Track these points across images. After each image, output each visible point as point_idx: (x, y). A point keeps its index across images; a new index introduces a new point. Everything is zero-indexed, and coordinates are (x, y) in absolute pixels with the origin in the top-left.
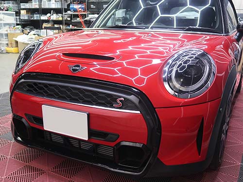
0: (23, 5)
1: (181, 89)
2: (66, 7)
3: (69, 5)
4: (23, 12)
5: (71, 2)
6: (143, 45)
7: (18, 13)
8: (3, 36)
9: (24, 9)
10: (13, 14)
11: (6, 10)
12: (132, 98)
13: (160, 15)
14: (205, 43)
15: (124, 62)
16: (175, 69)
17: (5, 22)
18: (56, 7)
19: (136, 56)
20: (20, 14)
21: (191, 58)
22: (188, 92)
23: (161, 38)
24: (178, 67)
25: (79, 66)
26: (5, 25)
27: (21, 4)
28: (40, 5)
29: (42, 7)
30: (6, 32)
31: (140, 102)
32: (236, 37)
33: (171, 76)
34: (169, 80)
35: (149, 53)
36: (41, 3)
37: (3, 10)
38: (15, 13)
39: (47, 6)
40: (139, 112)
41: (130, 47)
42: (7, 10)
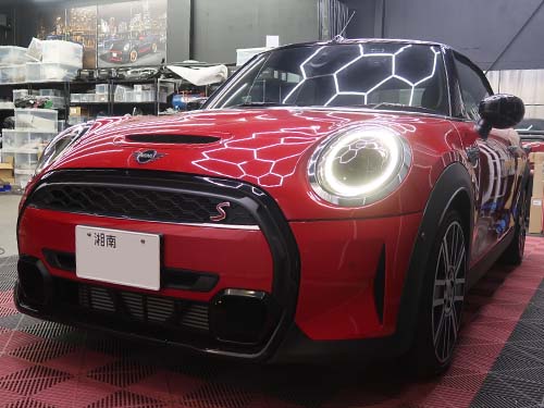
0: (76, 98)
2: (165, 101)
3: (170, 98)
4: (74, 111)
5: (176, 92)
7: (63, 114)
8: (27, 160)
9: (76, 105)
10: (54, 114)
11: (39, 107)
12: (245, 201)
13: (338, 93)
17: (34, 131)
18: (144, 100)
20: (68, 114)
25: (152, 152)
26: (35, 135)
27: (73, 95)
28: (111, 96)
29: (115, 100)
30: (35, 151)
31: (260, 209)
32: (479, 127)
36: (113, 92)
37: (32, 106)
38: (57, 112)
39: (125, 99)
40: (256, 227)
42: (42, 107)
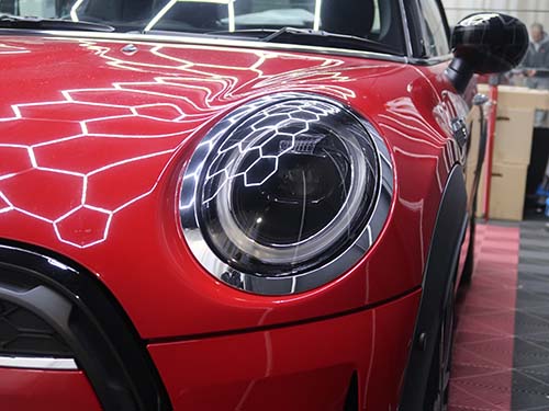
1: (257, 255)
6: (117, 86)
12: (39, 298)
14: (344, 79)
15: (30, 150)
16: (229, 175)
19: (83, 124)
21: (293, 128)
22: (287, 268)
23: (187, 65)
24: (241, 168)
31: (75, 317)
32: (453, 74)
33: (213, 203)
34: (207, 220)
35: (135, 114)
40: (70, 364)
41: (65, 93)
